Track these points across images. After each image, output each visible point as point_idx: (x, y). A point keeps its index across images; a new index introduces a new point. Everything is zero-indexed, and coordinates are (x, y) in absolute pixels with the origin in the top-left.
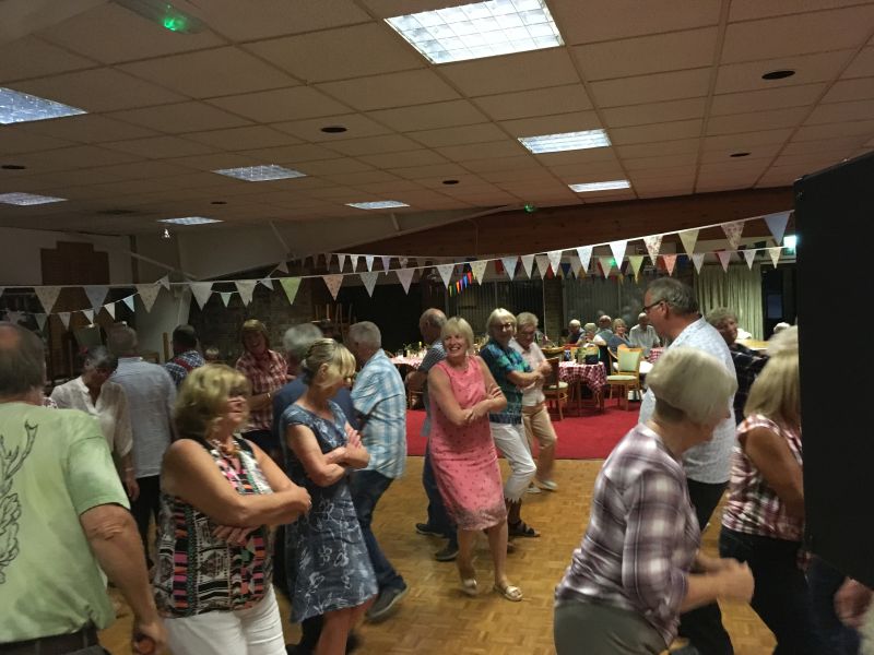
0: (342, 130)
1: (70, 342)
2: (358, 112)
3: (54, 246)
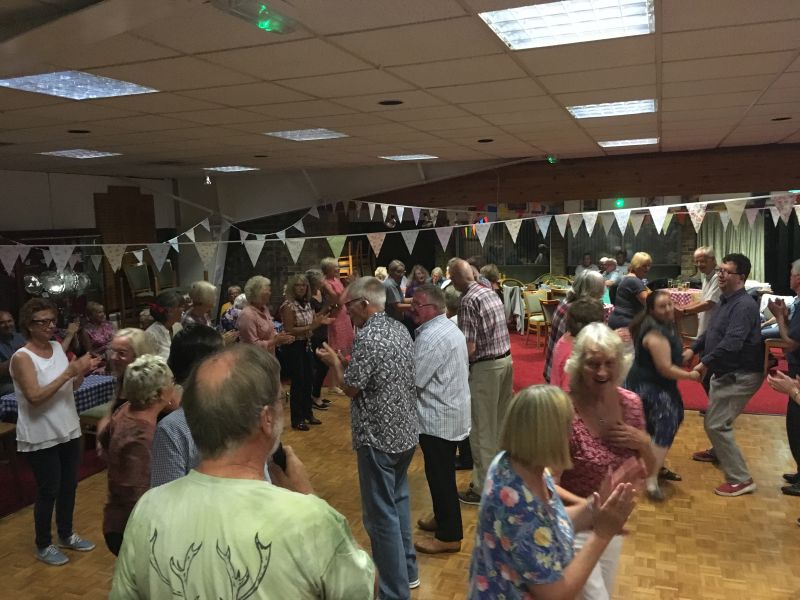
1: (121, 279)
2: (419, 88)
3: (105, 191)
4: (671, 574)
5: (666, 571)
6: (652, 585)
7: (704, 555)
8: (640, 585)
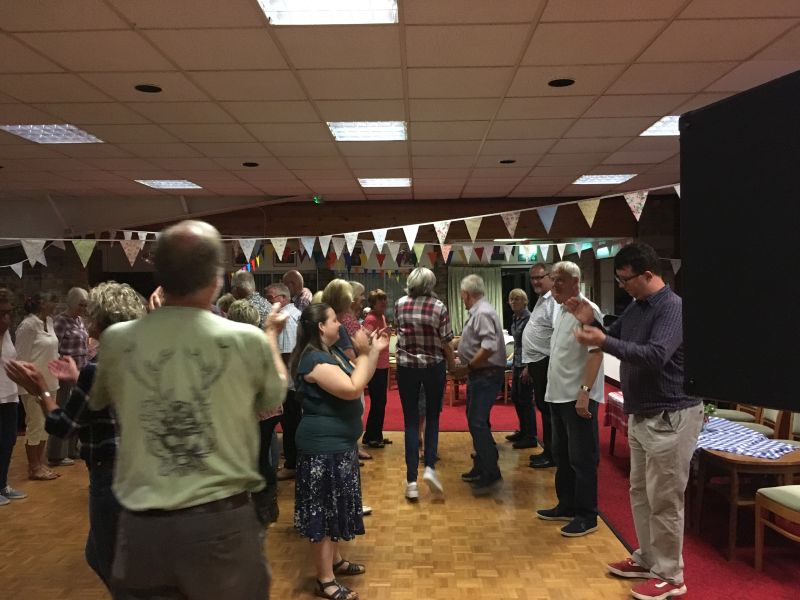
0: (156, 90)
2: (180, 70)
4: (427, 555)
5: (423, 554)
6: (409, 567)
7: (456, 538)
8: (399, 568)
